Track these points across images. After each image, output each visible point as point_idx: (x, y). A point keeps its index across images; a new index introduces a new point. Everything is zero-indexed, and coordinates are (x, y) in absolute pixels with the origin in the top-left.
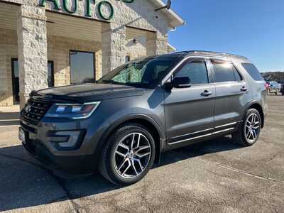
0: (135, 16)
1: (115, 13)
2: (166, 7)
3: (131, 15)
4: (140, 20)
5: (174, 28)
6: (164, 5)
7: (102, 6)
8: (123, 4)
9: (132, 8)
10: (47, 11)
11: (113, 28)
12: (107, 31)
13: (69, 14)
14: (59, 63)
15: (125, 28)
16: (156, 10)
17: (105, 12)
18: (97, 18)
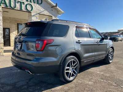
0: (42, 10)
1: (33, 9)
2: (55, 6)
3: (41, 9)
4: (45, 11)
5: (60, 15)
6: (55, 5)
7: (28, 6)
8: (37, 4)
9: (41, 6)
10: (2, 7)
11: (32, 15)
12: (30, 16)
13: (13, 9)
14: (12, 29)
15: (38, 14)
16: (52, 7)
17: (29, 8)
18: (25, 11)
